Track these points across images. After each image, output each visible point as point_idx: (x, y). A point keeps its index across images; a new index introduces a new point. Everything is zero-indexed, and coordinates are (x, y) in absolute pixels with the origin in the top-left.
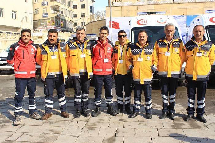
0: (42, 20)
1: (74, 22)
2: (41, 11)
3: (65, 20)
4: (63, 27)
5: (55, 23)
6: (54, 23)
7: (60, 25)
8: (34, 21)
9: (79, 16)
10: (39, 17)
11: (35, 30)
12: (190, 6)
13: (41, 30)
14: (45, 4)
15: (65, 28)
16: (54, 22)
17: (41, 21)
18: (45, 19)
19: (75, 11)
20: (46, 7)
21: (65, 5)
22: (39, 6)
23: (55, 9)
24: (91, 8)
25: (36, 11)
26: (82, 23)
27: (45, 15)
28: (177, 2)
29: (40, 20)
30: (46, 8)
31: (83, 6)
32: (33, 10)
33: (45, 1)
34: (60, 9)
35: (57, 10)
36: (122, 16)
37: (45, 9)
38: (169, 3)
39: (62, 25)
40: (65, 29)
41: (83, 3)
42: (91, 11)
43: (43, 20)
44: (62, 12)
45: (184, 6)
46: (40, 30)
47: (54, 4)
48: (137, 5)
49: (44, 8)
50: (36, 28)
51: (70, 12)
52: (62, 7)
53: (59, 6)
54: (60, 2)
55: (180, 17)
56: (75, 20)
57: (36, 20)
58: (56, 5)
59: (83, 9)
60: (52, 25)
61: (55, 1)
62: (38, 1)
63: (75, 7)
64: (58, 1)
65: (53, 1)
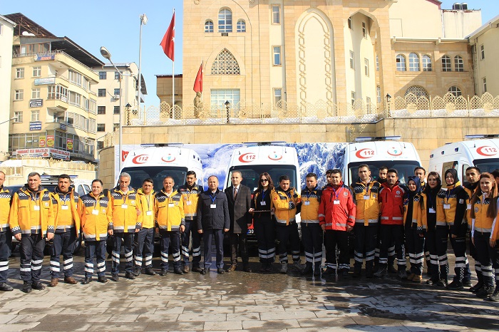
0: (27, 134)
1: (97, 140)
2: (27, 116)
3: (77, 137)
4: (71, 151)
5: (56, 142)
6: (53, 142)
7: (65, 146)
8: (10, 135)
9: (109, 128)
10: (23, 128)
11: (11, 154)
12: (252, 128)
13: (24, 154)
14: (37, 103)
15: (77, 152)
16: (52, 140)
17: (26, 136)
18: (34, 134)
19: (101, 119)
20: (38, 109)
21: (79, 107)
22: (23, 106)
23: (58, 114)
25: (15, 117)
27: (35, 125)
28: (233, 122)
29: (23, 134)
30: (38, 111)
32: (11, 115)
33: (37, 98)
34: (67, 115)
35: (61, 115)
37: (36, 114)
39: (70, 145)
40: (76, 155)
41: (117, 104)
43: (31, 134)
44: (71, 121)
45: (242, 128)
46: (21, 154)
47: (56, 104)
48: (168, 126)
49: (33, 112)
50: (15, 150)
51: (88, 122)
52: (72, 110)
53: (65, 109)
54: (69, 101)
57: (14, 135)
58: (59, 107)
59: (117, 116)
60: (47, 146)
61: (58, 98)
62: (22, 98)
63: (102, 110)
64: (64, 99)
65: (53, 98)
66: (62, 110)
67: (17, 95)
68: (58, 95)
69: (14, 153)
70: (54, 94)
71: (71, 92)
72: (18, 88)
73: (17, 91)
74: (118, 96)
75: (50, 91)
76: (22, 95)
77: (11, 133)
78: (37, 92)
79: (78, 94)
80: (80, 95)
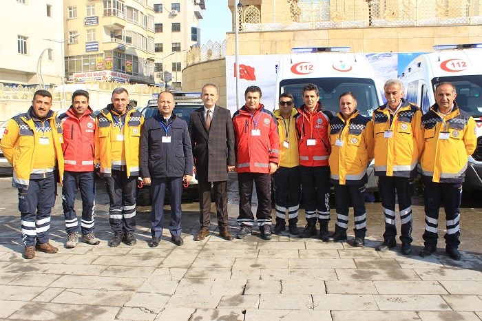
0: (84, 56)
1: (156, 62)
2: (83, 38)
3: (136, 58)
4: (130, 74)
5: (114, 64)
6: (112, 64)
7: (124, 68)
8: (66, 58)
9: (167, 48)
10: (78, 49)
11: (68, 79)
12: (404, 33)
13: (81, 78)
14: (92, 20)
15: (137, 75)
16: (110, 61)
17: (82, 59)
18: (91, 56)
19: (159, 38)
20: (94, 27)
21: (136, 24)
22: (77, 25)
23: (115, 33)
24: (194, 31)
25: (71, 37)
26: (174, 64)
27: (92, 46)
28: (377, 25)
29: (79, 57)
30: (94, 30)
31: (176, 27)
32: (66, 36)
33: (92, 15)
34: (124, 34)
35: (119, 34)
36: (262, 52)
37: (92, 33)
38: (360, 26)
39: (129, 68)
40: (136, 78)
41: (175, 20)
42: (194, 38)
43: (88, 56)
44: (129, 40)
45: (391, 33)
46: (79, 79)
47: (111, 21)
48: (293, 31)
49: (88, 31)
50: (71, 74)
51: (146, 40)
52: (129, 28)
53: (123, 27)
54: (126, 18)
55: (384, 56)
56: (158, 58)
57: (70, 57)
58: (116, 24)
59: (176, 34)
60: (106, 69)
61: (114, 14)
62: (75, 16)
63: (159, 28)
64: (121, 15)
65: (110, 14)
66: (119, 28)
67: (70, 13)
68: (114, 11)
69: (70, 77)
70: (110, 10)
71: (128, 7)
72: (71, 5)
73: (70, 9)
74: (176, 12)
75: (105, 6)
76: (75, 12)
77: (67, 56)
78: (91, 8)
79: (135, 10)
80: (137, 11)
